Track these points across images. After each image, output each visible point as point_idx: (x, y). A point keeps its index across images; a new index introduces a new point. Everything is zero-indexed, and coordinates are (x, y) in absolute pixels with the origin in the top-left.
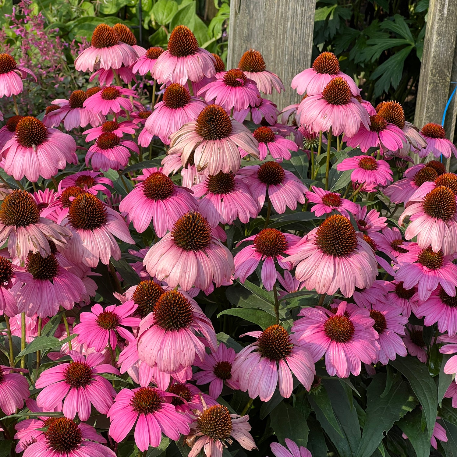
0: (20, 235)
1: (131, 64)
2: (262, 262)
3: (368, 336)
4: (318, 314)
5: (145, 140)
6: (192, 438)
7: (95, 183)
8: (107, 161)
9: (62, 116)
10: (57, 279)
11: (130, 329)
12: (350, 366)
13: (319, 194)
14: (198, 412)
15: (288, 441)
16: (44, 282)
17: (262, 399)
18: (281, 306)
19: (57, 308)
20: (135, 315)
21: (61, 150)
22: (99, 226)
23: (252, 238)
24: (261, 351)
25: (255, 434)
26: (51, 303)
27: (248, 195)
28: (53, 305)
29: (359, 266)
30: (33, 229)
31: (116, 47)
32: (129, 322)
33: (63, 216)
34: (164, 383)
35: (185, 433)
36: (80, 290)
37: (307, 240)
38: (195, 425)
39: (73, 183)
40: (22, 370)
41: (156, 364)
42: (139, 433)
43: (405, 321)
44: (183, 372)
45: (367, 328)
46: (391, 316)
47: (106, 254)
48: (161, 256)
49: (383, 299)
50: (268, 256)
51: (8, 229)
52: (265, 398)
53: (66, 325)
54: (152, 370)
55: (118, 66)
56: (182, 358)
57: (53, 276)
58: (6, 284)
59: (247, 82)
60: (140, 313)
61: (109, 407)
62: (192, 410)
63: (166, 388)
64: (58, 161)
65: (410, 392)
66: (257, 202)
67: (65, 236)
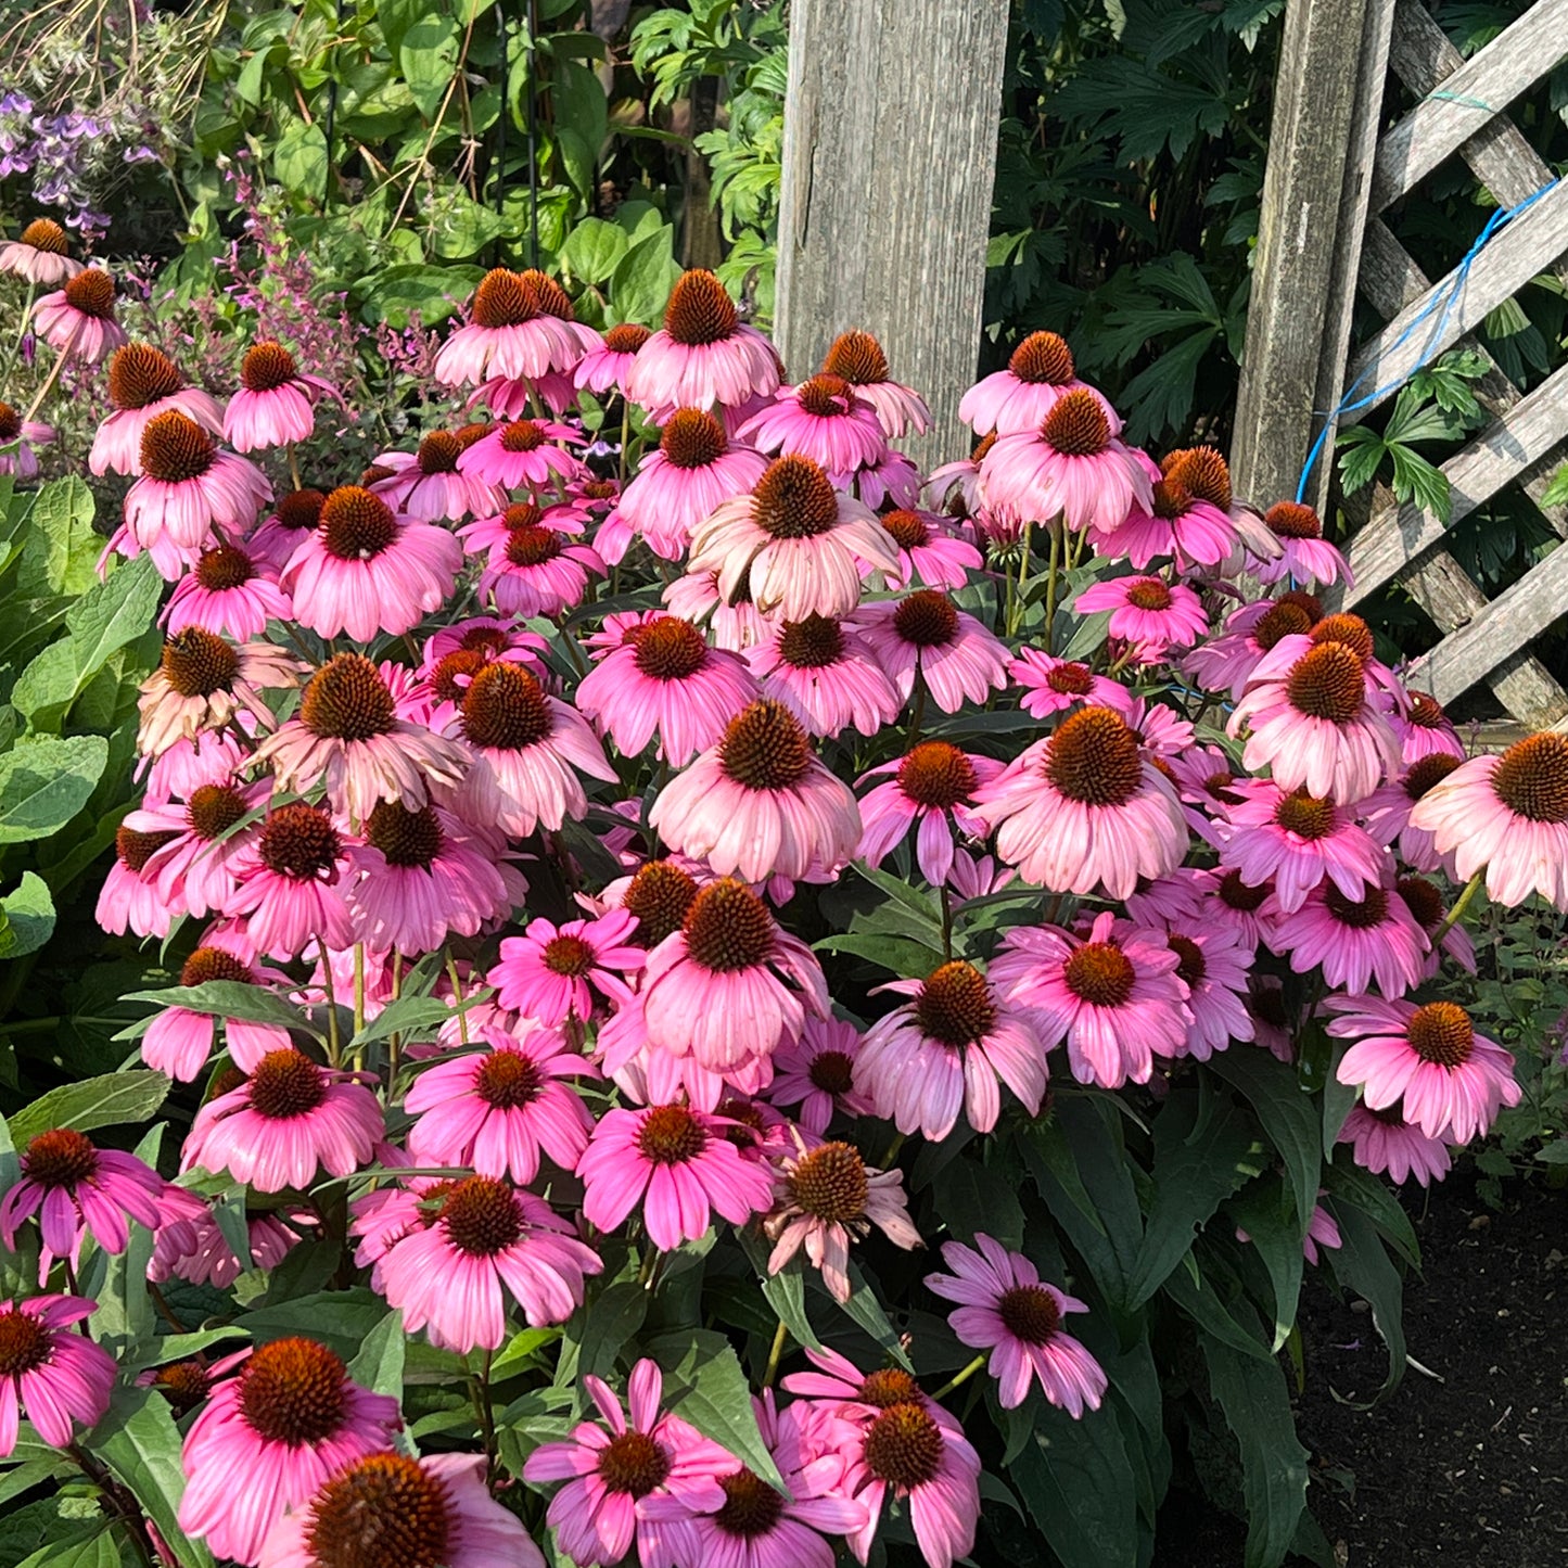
0: (353, 759)
1: (569, 367)
2: (916, 822)
3: (1166, 992)
4: (1048, 942)
5: (612, 547)
6: (779, 1219)
7: (507, 647)
8: (532, 595)
9: (402, 493)
10: (438, 865)
11: (619, 974)
12: (1127, 1064)
13: (1038, 666)
14: (787, 1163)
15: (981, 1239)
16: (409, 871)
17: (929, 1136)
18: (954, 930)
19: (441, 933)
20: (630, 942)
21: (427, 566)
22: (535, 741)
23: (893, 766)
24: (921, 1024)
25: (917, 1211)
26: (426, 919)
27: (874, 670)
28: (431, 924)
29: (1145, 825)
30: (382, 745)
31: (533, 324)
32: (617, 958)
33: (450, 718)
34: (707, 1096)
35: (760, 1208)
36: (492, 892)
37: (1024, 769)
38: (782, 1191)
39: (454, 645)
40: (357, 1076)
41: (690, 1052)
42: (657, 1208)
43: (1248, 959)
44: (749, 1071)
45: (1163, 973)
46: (1213, 948)
47: (552, 804)
48: (696, 801)
49: (1193, 910)
50: (931, 806)
51: (327, 744)
52: (935, 1133)
53: (454, 978)
54: (679, 1065)
55: (538, 371)
56: (752, 1034)
57: (430, 857)
58: (325, 873)
59: (855, 404)
60: (645, 938)
61: (581, 1153)
62: (774, 1159)
63: (712, 1106)
64: (421, 592)
65: (1255, 1130)
66: (896, 686)
67: (457, 763)
